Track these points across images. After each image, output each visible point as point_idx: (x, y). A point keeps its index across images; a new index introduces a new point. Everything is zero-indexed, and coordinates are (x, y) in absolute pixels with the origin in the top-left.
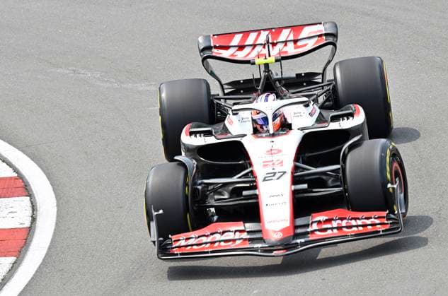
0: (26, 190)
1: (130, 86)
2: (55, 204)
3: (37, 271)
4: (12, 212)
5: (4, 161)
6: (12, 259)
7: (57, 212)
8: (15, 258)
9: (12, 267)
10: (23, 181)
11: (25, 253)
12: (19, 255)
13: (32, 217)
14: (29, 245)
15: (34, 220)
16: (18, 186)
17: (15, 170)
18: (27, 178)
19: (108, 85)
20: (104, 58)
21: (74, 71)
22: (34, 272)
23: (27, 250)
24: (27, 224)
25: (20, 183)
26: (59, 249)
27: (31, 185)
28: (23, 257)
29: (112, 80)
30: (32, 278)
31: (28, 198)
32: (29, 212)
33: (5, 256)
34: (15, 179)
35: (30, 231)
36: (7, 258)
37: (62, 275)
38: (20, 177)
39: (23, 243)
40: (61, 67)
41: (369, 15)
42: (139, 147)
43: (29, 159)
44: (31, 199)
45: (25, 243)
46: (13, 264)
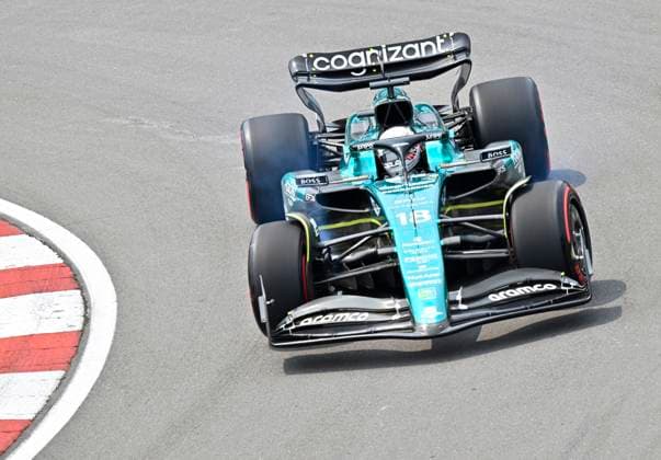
0: (76, 282)
1: (210, 138)
2: (115, 299)
3: (92, 389)
4: (57, 311)
5: (45, 243)
6: (59, 374)
7: (118, 308)
8: (63, 372)
9: (60, 384)
10: (71, 269)
11: (76, 366)
12: (69, 368)
13: (84, 316)
14: (82, 354)
15: (87, 320)
16: (65, 276)
17: (61, 255)
18: (77, 265)
19: (181, 138)
20: (174, 103)
21: (136, 120)
22: (88, 390)
23: (78, 361)
24: (79, 326)
25: (67, 272)
26: (121, 358)
27: (83, 275)
28: (74, 371)
29: (187, 131)
30: (87, 398)
31: (79, 292)
32: (81, 311)
33: (50, 370)
34: (61, 266)
35: (82, 336)
36: (52, 372)
37: (127, 393)
38: (68, 264)
39: (73, 353)
40: (118, 116)
41: (525, 36)
42: (225, 220)
43: (79, 240)
44: (82, 292)
45: (77, 352)
46: (62, 380)
